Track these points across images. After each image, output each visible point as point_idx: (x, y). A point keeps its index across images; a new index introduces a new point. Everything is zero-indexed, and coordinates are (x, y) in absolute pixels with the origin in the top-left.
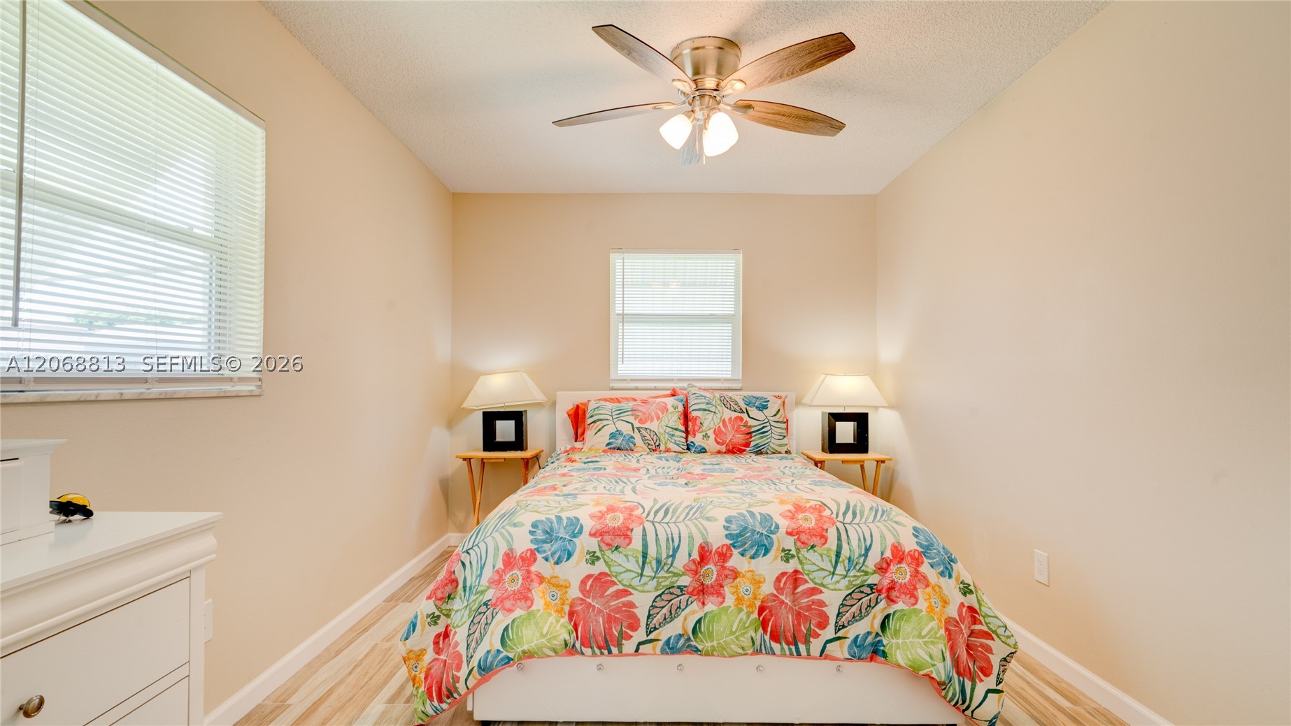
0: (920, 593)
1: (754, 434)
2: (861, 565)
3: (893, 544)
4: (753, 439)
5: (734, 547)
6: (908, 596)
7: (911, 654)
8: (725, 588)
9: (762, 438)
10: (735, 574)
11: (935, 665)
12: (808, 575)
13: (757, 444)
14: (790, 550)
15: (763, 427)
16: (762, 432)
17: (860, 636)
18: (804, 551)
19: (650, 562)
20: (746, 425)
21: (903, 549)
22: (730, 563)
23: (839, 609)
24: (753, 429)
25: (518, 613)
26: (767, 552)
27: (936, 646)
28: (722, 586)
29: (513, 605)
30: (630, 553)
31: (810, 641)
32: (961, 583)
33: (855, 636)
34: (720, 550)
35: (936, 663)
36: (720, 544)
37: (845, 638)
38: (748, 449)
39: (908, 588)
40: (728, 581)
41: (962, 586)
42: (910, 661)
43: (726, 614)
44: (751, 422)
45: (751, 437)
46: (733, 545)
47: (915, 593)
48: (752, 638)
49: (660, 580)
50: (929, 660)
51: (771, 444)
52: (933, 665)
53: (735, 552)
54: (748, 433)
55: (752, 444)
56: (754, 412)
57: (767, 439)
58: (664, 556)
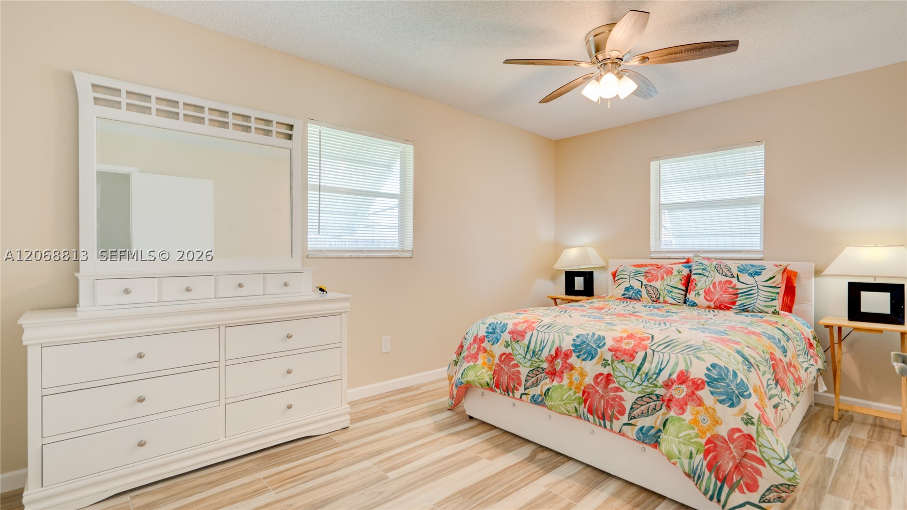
0: (689, 408)
1: (740, 295)
2: (653, 380)
3: (682, 371)
4: (738, 299)
5: (574, 352)
6: (678, 408)
7: (669, 447)
8: (565, 374)
9: (747, 299)
10: (572, 368)
11: (681, 459)
12: (616, 378)
13: (743, 304)
14: (608, 361)
15: (751, 290)
16: (748, 294)
17: (645, 427)
18: (616, 363)
19: (530, 352)
20: (734, 287)
21: (688, 376)
22: (570, 361)
23: (632, 405)
24: (740, 291)
25: (471, 364)
26: (592, 358)
27: (686, 446)
28: (563, 373)
29: (470, 360)
30: (522, 345)
31: (613, 421)
32: (745, 414)
33: (642, 426)
34: (566, 352)
35: (682, 457)
36: (567, 349)
37: (635, 425)
38: (734, 307)
39: (679, 402)
40: (567, 370)
41: (745, 417)
42: (667, 451)
43: (561, 389)
44: (739, 285)
45: (737, 298)
46: (574, 350)
47: (685, 407)
48: (576, 408)
49: (533, 362)
50: (677, 454)
51: (756, 305)
52: (679, 458)
53: (574, 355)
54: (735, 294)
55: (738, 303)
56: (744, 277)
57: (753, 300)
58: (537, 350)
